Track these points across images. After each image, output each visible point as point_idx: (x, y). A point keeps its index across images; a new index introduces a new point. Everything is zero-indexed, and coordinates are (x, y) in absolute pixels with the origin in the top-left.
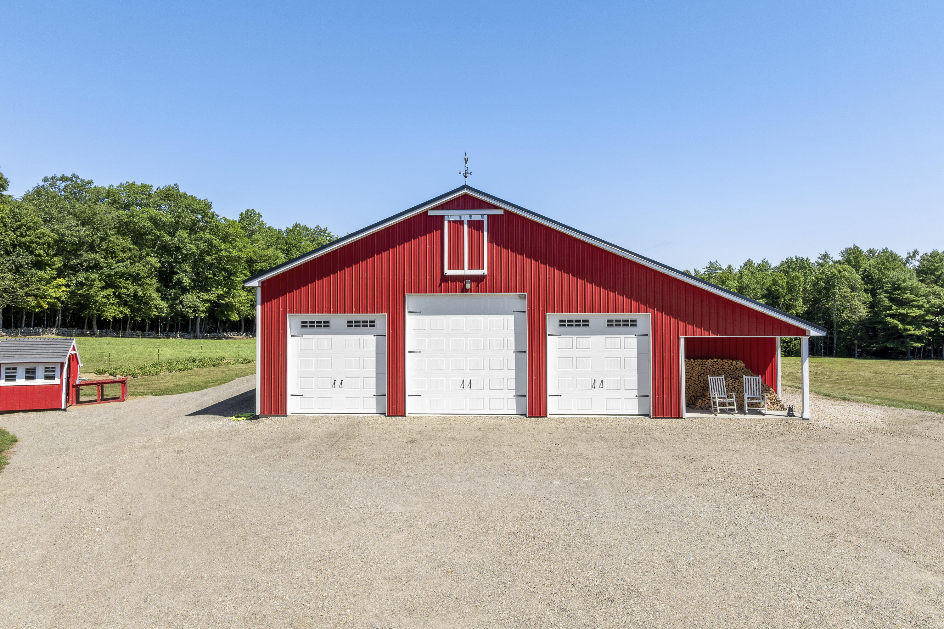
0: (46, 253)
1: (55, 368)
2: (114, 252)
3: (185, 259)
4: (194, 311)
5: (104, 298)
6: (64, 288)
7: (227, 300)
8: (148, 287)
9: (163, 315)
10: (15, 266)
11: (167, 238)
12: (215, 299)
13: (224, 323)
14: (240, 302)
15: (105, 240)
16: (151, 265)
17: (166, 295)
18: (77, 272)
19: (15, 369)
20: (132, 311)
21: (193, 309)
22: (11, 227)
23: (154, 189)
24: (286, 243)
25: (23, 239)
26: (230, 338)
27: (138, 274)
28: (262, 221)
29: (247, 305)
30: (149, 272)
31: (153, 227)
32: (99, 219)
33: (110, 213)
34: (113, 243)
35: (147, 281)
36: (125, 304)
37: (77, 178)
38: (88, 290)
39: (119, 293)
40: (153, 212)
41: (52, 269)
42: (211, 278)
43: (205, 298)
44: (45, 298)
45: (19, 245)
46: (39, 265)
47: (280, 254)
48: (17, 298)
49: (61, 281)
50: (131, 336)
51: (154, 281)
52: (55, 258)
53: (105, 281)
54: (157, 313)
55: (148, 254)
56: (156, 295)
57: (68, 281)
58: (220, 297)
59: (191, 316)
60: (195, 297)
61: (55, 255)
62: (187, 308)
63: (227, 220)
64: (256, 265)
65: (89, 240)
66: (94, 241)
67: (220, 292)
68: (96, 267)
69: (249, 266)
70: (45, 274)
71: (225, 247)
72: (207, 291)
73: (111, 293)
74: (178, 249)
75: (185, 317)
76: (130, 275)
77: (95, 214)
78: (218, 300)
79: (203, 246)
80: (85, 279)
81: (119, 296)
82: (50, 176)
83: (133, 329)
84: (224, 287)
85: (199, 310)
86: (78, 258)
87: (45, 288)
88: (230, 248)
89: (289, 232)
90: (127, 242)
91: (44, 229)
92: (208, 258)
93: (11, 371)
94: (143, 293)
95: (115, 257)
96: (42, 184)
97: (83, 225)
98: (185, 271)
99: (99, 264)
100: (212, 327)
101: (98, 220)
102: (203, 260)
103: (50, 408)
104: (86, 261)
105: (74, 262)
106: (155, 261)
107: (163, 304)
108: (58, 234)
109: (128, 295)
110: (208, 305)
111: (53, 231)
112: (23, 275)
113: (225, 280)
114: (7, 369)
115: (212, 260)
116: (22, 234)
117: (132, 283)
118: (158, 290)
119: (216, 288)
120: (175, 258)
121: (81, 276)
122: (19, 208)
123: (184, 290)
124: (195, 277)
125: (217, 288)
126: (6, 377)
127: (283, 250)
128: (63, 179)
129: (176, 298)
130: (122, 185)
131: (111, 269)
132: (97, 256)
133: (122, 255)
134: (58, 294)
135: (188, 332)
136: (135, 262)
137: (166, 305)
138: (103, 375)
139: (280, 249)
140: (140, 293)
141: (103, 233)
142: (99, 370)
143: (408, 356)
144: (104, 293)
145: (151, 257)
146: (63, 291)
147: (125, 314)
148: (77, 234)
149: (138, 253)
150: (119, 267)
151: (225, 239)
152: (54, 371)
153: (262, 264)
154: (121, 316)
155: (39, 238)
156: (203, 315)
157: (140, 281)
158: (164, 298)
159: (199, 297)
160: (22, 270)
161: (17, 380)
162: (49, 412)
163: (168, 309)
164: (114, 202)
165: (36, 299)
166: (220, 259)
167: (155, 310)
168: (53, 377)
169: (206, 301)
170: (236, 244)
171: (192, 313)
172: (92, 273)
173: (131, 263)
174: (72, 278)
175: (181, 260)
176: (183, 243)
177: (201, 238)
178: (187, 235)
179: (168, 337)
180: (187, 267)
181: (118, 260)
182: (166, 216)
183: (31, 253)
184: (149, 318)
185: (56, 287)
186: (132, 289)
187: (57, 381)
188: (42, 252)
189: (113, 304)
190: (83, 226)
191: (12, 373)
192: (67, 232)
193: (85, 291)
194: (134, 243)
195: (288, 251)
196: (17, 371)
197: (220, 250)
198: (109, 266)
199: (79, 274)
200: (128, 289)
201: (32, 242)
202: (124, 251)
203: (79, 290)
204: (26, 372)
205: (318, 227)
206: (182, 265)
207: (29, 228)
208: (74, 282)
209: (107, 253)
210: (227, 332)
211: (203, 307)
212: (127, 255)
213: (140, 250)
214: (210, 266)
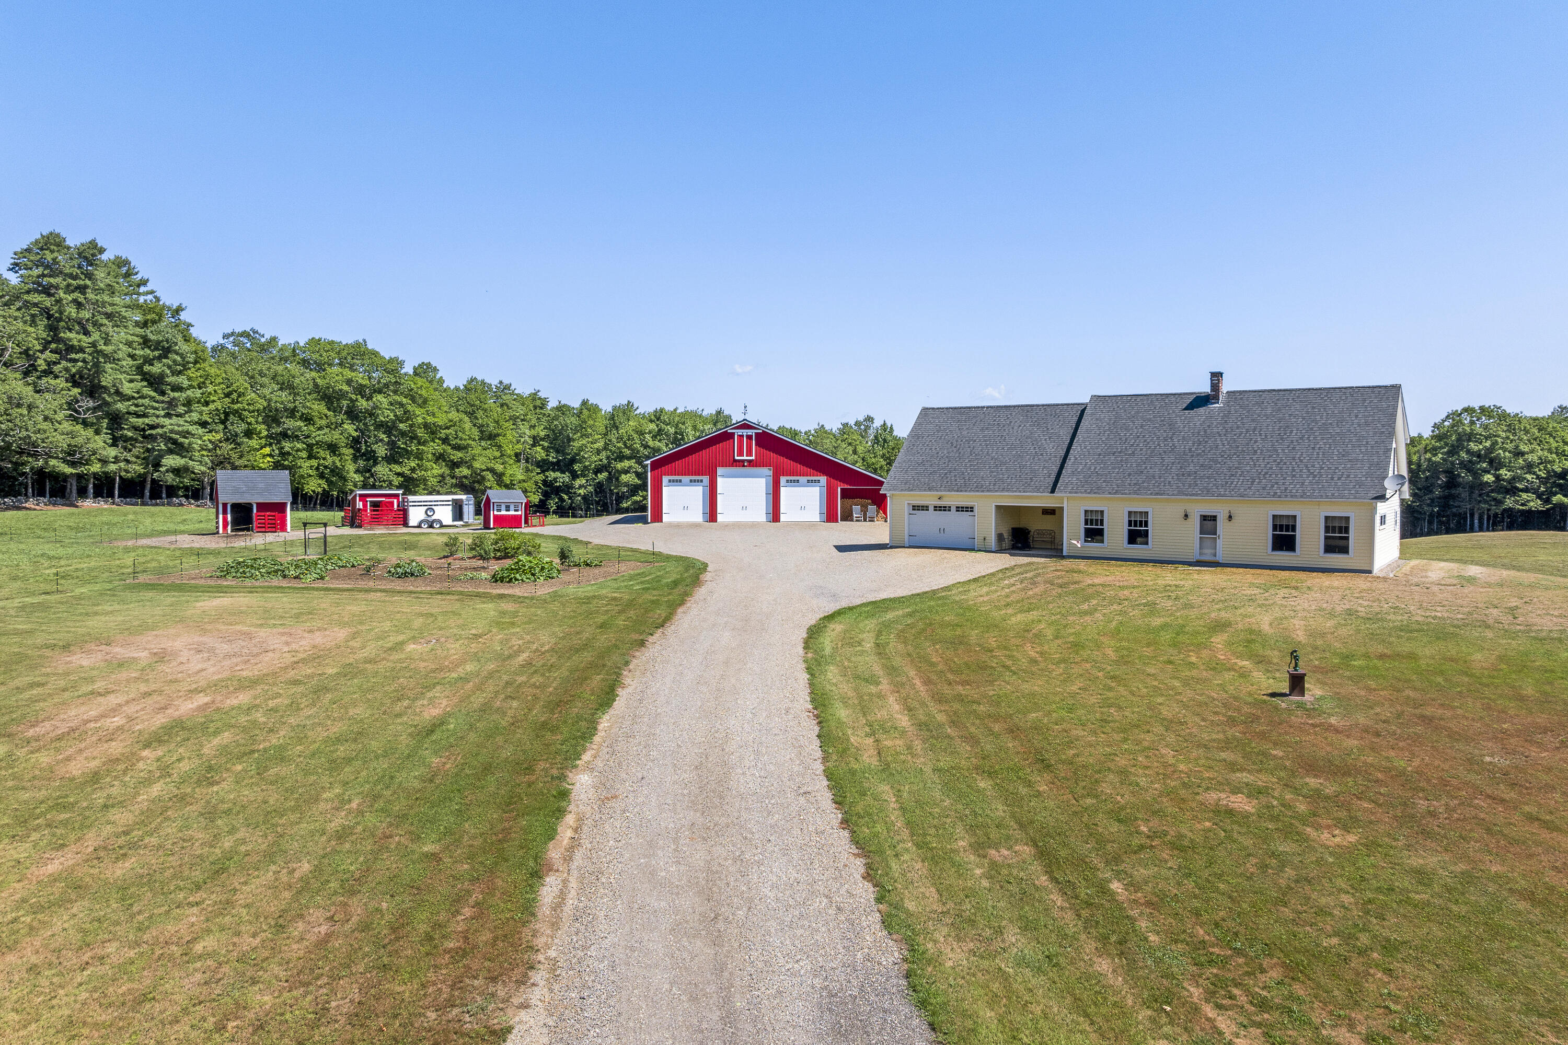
0: (255, 421)
2: (312, 420)
5: (307, 469)
6: (268, 458)
7: (418, 474)
8: (344, 458)
10: (232, 435)
12: (408, 472)
14: (430, 476)
15: (305, 406)
16: (347, 433)
18: (280, 441)
20: (329, 485)
22: (223, 393)
24: (468, 403)
25: (235, 407)
27: (335, 444)
28: (440, 377)
29: (436, 480)
30: (345, 441)
31: (348, 390)
32: (298, 382)
33: (306, 374)
35: (343, 451)
36: (324, 477)
38: (294, 461)
39: (319, 465)
40: (349, 374)
41: (260, 438)
42: (403, 449)
43: (397, 471)
45: (232, 413)
46: (249, 434)
49: (267, 450)
51: (350, 450)
52: (262, 426)
54: (353, 488)
55: (344, 422)
57: (271, 450)
61: (263, 423)
62: (381, 482)
65: (291, 405)
66: (296, 407)
67: (413, 464)
70: (254, 443)
72: (399, 463)
74: (373, 415)
76: (328, 445)
77: (293, 377)
79: (399, 412)
80: (291, 449)
81: (318, 468)
86: (281, 427)
90: (323, 408)
91: (253, 395)
92: (402, 426)
94: (340, 465)
95: (314, 425)
97: (285, 389)
98: (382, 440)
102: (396, 428)
104: (290, 429)
105: (276, 430)
107: (358, 478)
108: (264, 400)
109: (326, 467)
110: (401, 479)
111: (260, 396)
112: (239, 444)
113: (416, 451)
115: (406, 427)
117: (330, 454)
118: (353, 462)
119: (408, 460)
121: (287, 446)
124: (388, 447)
129: (368, 471)
131: (312, 438)
132: (300, 423)
133: (320, 422)
134: (265, 465)
136: (332, 430)
137: (361, 479)
139: (463, 412)
140: (337, 465)
143: (718, 496)
144: (308, 464)
145: (346, 424)
146: (268, 461)
147: (323, 488)
148: (280, 399)
149: (333, 420)
150: (318, 435)
154: (320, 490)
155: (249, 404)
157: (338, 451)
158: (359, 470)
160: (238, 440)
163: (363, 483)
164: (304, 361)
166: (413, 427)
172: (296, 442)
173: (329, 432)
174: (275, 447)
175: (374, 428)
176: (380, 408)
177: (396, 403)
178: (384, 399)
180: (382, 436)
181: (317, 427)
183: (244, 421)
186: (330, 459)
188: (252, 420)
190: (285, 391)
192: (272, 398)
193: (291, 462)
194: (330, 409)
195: (471, 415)
197: (413, 416)
198: (309, 435)
199: (282, 444)
200: (326, 460)
201: (243, 409)
202: (321, 418)
205: (501, 382)
206: (377, 433)
208: (277, 451)
209: (307, 421)
211: (396, 481)
212: (324, 422)
213: (335, 416)
214: (403, 434)
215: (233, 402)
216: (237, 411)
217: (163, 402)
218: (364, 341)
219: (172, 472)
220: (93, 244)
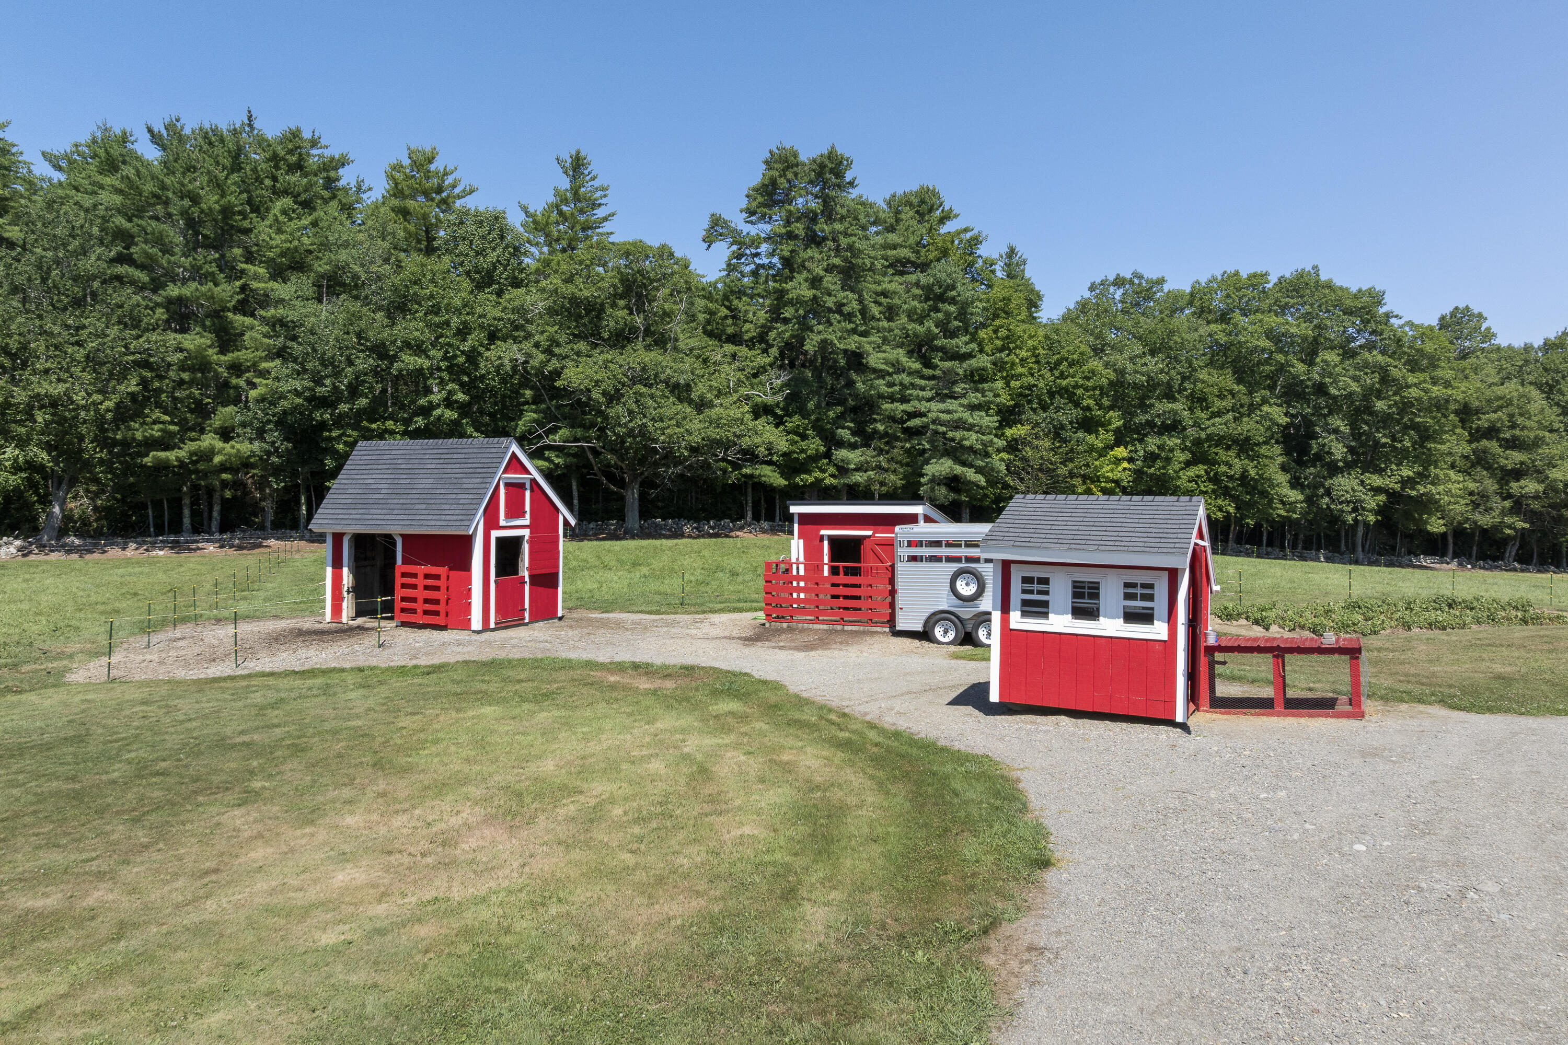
0: (1097, 404)
1: (1151, 586)
2: (1205, 400)
3: (1334, 406)
4: (1355, 510)
5: (1190, 481)
6: (1125, 465)
7: (1422, 490)
8: (1266, 461)
9: (1295, 516)
10: (1054, 427)
11: (1301, 368)
12: (1397, 487)
13: (1410, 537)
14: (1448, 492)
15: (1189, 378)
16: (1271, 420)
17: (1300, 478)
18: (1146, 435)
19: (1045, 581)
20: (1237, 508)
21: (1352, 505)
22: (1048, 363)
23: (1273, 279)
24: (1546, 369)
25: (1064, 383)
26: (1426, 568)
27: (1248, 439)
28: (1488, 329)
29: (1463, 502)
30: (1268, 434)
31: (1273, 349)
32: (1179, 340)
33: (1196, 330)
34: (1203, 382)
35: (1263, 450)
36: (1226, 493)
37: (1141, 277)
38: (1164, 468)
39: (1216, 474)
40: (1272, 320)
41: (1107, 431)
42: (1384, 445)
43: (1375, 485)
44: (1099, 481)
45: (1058, 392)
46: (1089, 425)
47: (1535, 393)
48: (1058, 482)
49: (1120, 452)
50: (1238, 553)
51: (1277, 449)
52: (1111, 413)
53: (1189, 450)
54: (1282, 512)
55: (1265, 401)
56: (1282, 478)
57: (1131, 451)
58: (1407, 482)
59: (1350, 519)
60: (1355, 483)
61: (1111, 408)
62: (1341, 503)
63: (1417, 326)
64: (1479, 419)
65: (1164, 378)
66: (1171, 379)
67: (1407, 472)
68: (1173, 427)
69: (1462, 421)
70: (1097, 440)
71: (1416, 380)
72: (1380, 471)
73: (1203, 473)
74: (1321, 389)
75: (1334, 519)
76: (1234, 441)
77: (1171, 333)
78: (1403, 489)
79: (1371, 380)
80: (1158, 447)
81: (1215, 480)
82: (1098, 281)
83: (1239, 540)
84: (1414, 463)
85: (1364, 509)
86: (1146, 412)
87: (1097, 463)
88: (1425, 381)
89: (1548, 346)
90: (1227, 380)
91: (1095, 364)
92: (1380, 405)
93: (1035, 587)
94: (1257, 474)
95: (1207, 408)
96: (1087, 294)
97: (1153, 353)
98: (1336, 431)
99: (1180, 422)
100: (1385, 544)
101: (1176, 343)
102: (1369, 410)
103: (1143, 714)
104: (1159, 416)
105: (1141, 418)
106: (1278, 414)
107: (1295, 496)
108: (1115, 370)
109: (1231, 478)
110: (1382, 498)
111: (1106, 365)
112: (1065, 441)
113: (1415, 449)
114: (1026, 580)
115: (1390, 407)
116: (1062, 373)
117: (1238, 456)
118: (1284, 468)
119: (1397, 465)
120: (1314, 407)
121: (1153, 443)
122: (1057, 331)
123: (1334, 469)
124: (1353, 444)
125: (1399, 464)
126: (1025, 603)
127: (1538, 386)
128: (1119, 282)
129: (1316, 486)
130: (1214, 279)
131: (1202, 429)
132: (1178, 406)
133: (1218, 404)
134: (1116, 475)
135: (1339, 552)
136: (1242, 415)
137: (1301, 497)
138: (1234, 623)
139: (1531, 383)
140: (1253, 473)
141: (1186, 365)
142: (1226, 608)
144: (1191, 472)
145: (1270, 405)
146: (1125, 469)
147: (1228, 512)
148: (1145, 369)
149: (1246, 400)
150: (1213, 425)
151: (1413, 366)
152: (1151, 598)
153: (1493, 416)
154: (1219, 515)
155: (1088, 379)
156: (1371, 518)
157: (1252, 450)
158: (1295, 483)
159: (1362, 482)
160: (1064, 434)
161: (1050, 615)
162: (1138, 727)
163: (1304, 505)
164: (1202, 312)
165: (1084, 483)
166: (1405, 406)
167: (1280, 506)
168: (1146, 617)
169: (1377, 490)
170: (1439, 373)
171: (1350, 513)
172: (1170, 437)
173: (1235, 419)
174: (1138, 447)
175: (1326, 411)
176: (1330, 375)
177: (1366, 365)
178: (1338, 359)
179: (1303, 558)
180: (1339, 423)
181: (1212, 413)
182: (1298, 326)
183: (1077, 404)
184: (1267, 521)
185: (1114, 463)
186: (1238, 465)
187: (1158, 630)
188: (1091, 402)
189: (1206, 492)
190: (1153, 356)
191: (1039, 592)
192: (1130, 367)
193: (1159, 469)
194: (1239, 381)
195: (1551, 387)
196: (1052, 587)
197: (1402, 387)
198: (1197, 424)
199: (1149, 439)
200: (1230, 466)
201: (1076, 386)
202: (1221, 397)
203: (1150, 467)
204: (1076, 595)
206: (1330, 420)
207: (1071, 365)
208: (1141, 453)
209: (1193, 402)
210: (1416, 556)
211: (1372, 502)
212: (1228, 403)
213: (1250, 393)
214: (1385, 420)
215: (1062, 376)
216: (1066, 389)
217: (933, 378)
218: (1315, 268)
219: (946, 485)
220: (831, 155)
